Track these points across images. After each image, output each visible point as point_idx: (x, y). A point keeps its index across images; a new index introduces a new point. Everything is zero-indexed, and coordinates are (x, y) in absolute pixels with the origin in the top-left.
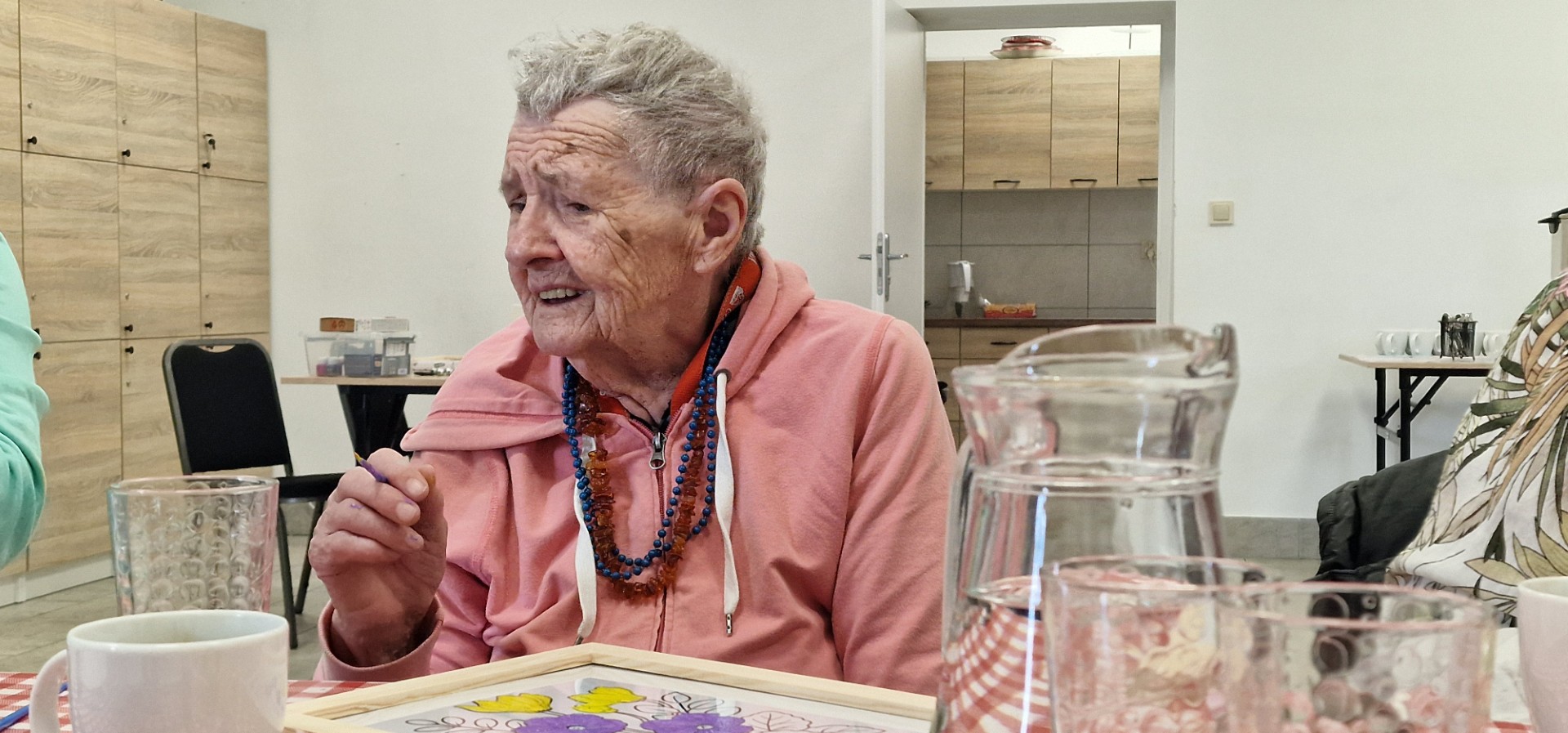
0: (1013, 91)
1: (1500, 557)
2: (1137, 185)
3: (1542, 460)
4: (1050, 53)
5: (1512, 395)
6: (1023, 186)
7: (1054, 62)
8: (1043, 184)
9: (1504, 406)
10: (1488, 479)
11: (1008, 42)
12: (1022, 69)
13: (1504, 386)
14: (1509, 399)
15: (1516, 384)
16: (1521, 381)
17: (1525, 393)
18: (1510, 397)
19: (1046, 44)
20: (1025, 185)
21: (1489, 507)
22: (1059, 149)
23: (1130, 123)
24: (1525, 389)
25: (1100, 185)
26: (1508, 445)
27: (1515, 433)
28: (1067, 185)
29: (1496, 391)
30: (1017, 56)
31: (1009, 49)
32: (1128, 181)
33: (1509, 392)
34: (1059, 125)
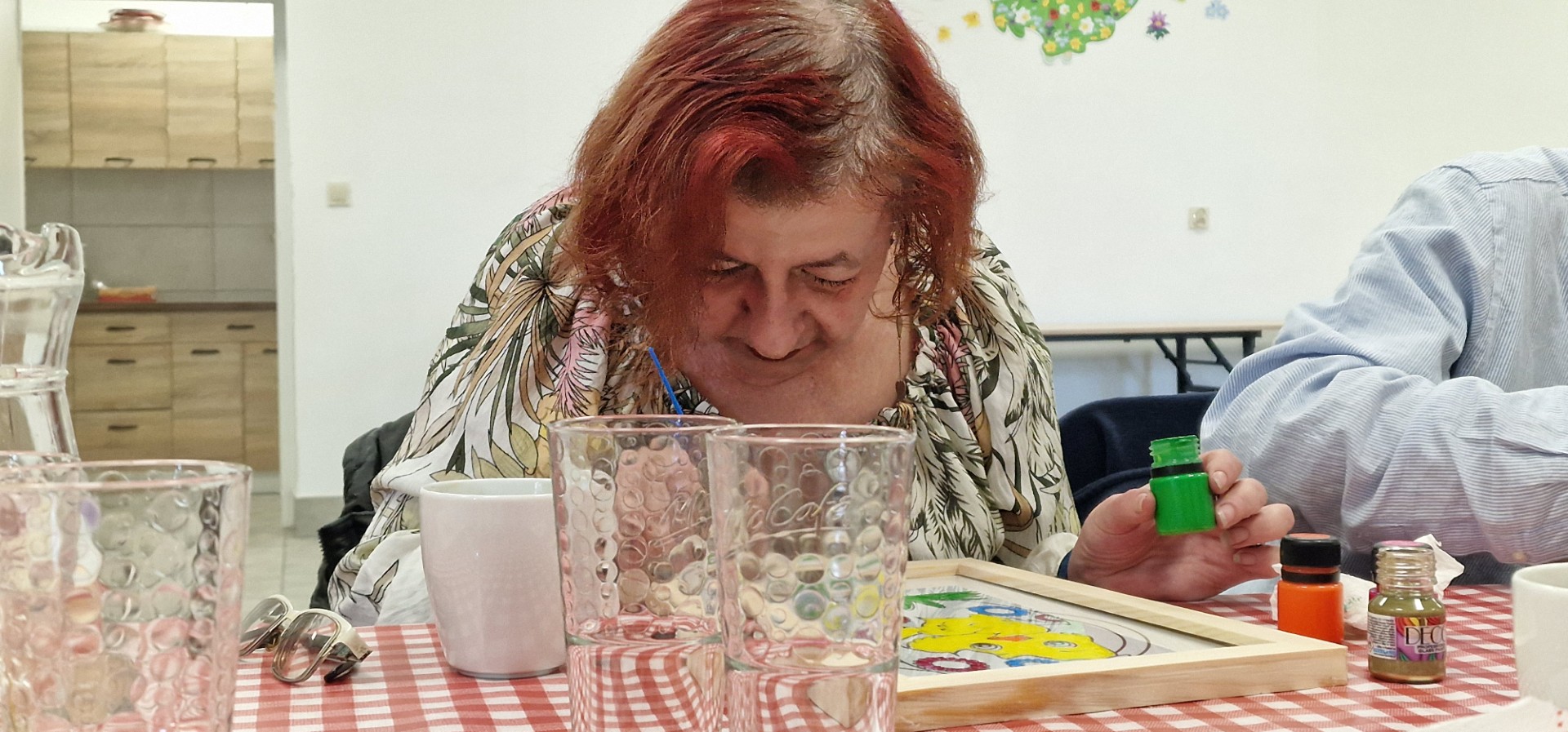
0: (123, 65)
1: (460, 469)
2: (257, 166)
3: (497, 377)
4: (162, 29)
5: (477, 318)
6: (137, 164)
7: (167, 37)
8: (158, 162)
9: (471, 330)
10: (454, 397)
11: (117, 14)
12: (132, 43)
13: (472, 311)
14: (474, 322)
15: (481, 308)
16: (486, 306)
17: (488, 316)
18: (476, 320)
19: (158, 19)
20: (139, 163)
21: (453, 424)
22: (176, 127)
23: (250, 103)
24: (489, 313)
25: (220, 165)
26: (472, 364)
27: (477, 354)
28: (184, 164)
29: (465, 315)
30: (126, 29)
31: (116, 22)
32: (250, 162)
33: (475, 316)
34: (174, 103)
